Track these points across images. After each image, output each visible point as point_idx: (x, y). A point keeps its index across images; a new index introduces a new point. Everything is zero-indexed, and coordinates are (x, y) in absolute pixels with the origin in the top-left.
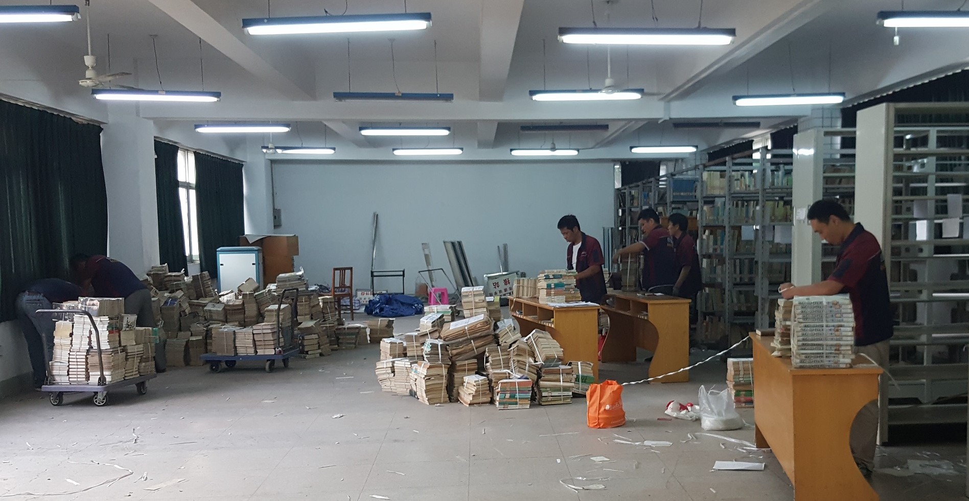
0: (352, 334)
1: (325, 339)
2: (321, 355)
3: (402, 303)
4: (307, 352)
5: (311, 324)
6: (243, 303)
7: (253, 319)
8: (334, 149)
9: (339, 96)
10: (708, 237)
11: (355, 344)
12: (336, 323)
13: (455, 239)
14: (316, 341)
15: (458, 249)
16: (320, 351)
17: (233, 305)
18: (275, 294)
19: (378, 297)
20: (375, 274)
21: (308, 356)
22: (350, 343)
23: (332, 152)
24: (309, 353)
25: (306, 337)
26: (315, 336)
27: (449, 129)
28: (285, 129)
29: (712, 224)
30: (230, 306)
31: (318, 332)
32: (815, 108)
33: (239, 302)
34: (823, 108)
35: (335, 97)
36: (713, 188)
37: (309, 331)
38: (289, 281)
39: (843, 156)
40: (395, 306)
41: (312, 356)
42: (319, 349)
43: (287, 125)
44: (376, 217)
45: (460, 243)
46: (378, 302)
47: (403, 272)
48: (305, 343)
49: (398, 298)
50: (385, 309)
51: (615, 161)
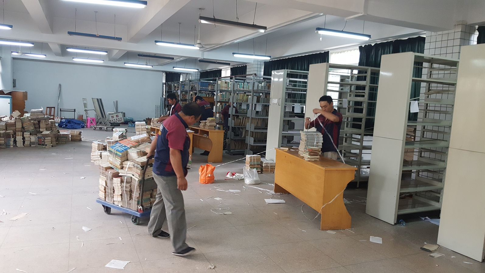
0: (64, 137)
1: (54, 139)
2: (52, 146)
3: (75, 123)
4: (46, 145)
5: (48, 132)
6: (15, 122)
7: (19, 129)
8: (46, 55)
9: (70, 33)
10: (219, 105)
11: (65, 141)
12: (57, 132)
13: (99, 98)
14: (50, 140)
15: (100, 102)
16: (52, 145)
17: (10, 123)
18: (30, 118)
19: (65, 120)
20: (61, 110)
21: (47, 147)
22: (63, 141)
23: (45, 56)
24: (47, 145)
25: (46, 138)
26: (50, 138)
27: (107, 52)
28: (31, 45)
29: (221, 101)
30: (8, 123)
31: (50, 136)
32: (255, 61)
33: (13, 121)
34: (258, 61)
35: (68, 33)
36: (222, 87)
37: (47, 136)
38: (37, 113)
39: (264, 78)
40: (72, 124)
41: (49, 147)
42: (51, 143)
43: (33, 44)
44: (60, 85)
45: (101, 99)
46: (64, 122)
47: (75, 110)
48: (46, 141)
49: (73, 120)
50: (68, 126)
51: (163, 71)
